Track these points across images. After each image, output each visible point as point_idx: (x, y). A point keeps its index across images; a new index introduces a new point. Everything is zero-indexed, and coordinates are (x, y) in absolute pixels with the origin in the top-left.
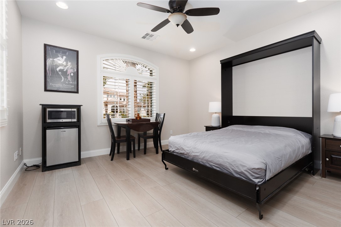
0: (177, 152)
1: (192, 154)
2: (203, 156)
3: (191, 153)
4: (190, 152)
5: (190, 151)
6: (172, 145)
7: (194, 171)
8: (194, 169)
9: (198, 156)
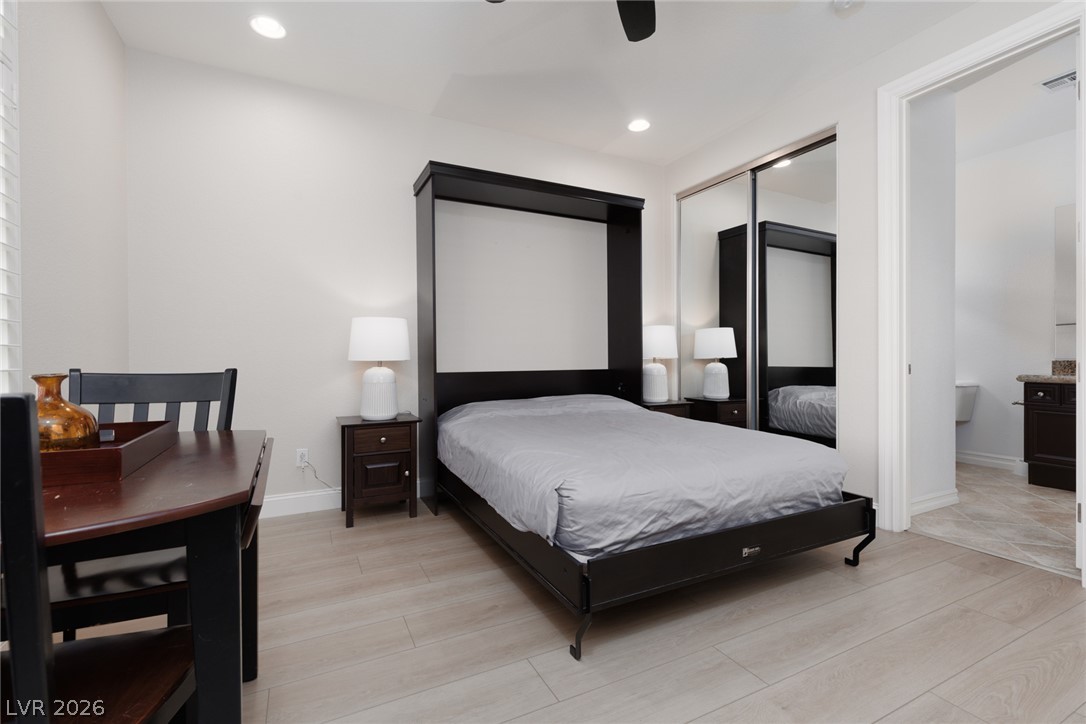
0: (653, 531)
1: (727, 507)
2: (762, 494)
3: (726, 504)
4: (722, 501)
5: (719, 498)
6: (623, 512)
7: (749, 556)
8: (746, 551)
9: (749, 501)
